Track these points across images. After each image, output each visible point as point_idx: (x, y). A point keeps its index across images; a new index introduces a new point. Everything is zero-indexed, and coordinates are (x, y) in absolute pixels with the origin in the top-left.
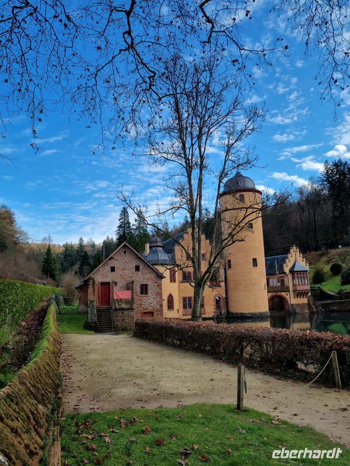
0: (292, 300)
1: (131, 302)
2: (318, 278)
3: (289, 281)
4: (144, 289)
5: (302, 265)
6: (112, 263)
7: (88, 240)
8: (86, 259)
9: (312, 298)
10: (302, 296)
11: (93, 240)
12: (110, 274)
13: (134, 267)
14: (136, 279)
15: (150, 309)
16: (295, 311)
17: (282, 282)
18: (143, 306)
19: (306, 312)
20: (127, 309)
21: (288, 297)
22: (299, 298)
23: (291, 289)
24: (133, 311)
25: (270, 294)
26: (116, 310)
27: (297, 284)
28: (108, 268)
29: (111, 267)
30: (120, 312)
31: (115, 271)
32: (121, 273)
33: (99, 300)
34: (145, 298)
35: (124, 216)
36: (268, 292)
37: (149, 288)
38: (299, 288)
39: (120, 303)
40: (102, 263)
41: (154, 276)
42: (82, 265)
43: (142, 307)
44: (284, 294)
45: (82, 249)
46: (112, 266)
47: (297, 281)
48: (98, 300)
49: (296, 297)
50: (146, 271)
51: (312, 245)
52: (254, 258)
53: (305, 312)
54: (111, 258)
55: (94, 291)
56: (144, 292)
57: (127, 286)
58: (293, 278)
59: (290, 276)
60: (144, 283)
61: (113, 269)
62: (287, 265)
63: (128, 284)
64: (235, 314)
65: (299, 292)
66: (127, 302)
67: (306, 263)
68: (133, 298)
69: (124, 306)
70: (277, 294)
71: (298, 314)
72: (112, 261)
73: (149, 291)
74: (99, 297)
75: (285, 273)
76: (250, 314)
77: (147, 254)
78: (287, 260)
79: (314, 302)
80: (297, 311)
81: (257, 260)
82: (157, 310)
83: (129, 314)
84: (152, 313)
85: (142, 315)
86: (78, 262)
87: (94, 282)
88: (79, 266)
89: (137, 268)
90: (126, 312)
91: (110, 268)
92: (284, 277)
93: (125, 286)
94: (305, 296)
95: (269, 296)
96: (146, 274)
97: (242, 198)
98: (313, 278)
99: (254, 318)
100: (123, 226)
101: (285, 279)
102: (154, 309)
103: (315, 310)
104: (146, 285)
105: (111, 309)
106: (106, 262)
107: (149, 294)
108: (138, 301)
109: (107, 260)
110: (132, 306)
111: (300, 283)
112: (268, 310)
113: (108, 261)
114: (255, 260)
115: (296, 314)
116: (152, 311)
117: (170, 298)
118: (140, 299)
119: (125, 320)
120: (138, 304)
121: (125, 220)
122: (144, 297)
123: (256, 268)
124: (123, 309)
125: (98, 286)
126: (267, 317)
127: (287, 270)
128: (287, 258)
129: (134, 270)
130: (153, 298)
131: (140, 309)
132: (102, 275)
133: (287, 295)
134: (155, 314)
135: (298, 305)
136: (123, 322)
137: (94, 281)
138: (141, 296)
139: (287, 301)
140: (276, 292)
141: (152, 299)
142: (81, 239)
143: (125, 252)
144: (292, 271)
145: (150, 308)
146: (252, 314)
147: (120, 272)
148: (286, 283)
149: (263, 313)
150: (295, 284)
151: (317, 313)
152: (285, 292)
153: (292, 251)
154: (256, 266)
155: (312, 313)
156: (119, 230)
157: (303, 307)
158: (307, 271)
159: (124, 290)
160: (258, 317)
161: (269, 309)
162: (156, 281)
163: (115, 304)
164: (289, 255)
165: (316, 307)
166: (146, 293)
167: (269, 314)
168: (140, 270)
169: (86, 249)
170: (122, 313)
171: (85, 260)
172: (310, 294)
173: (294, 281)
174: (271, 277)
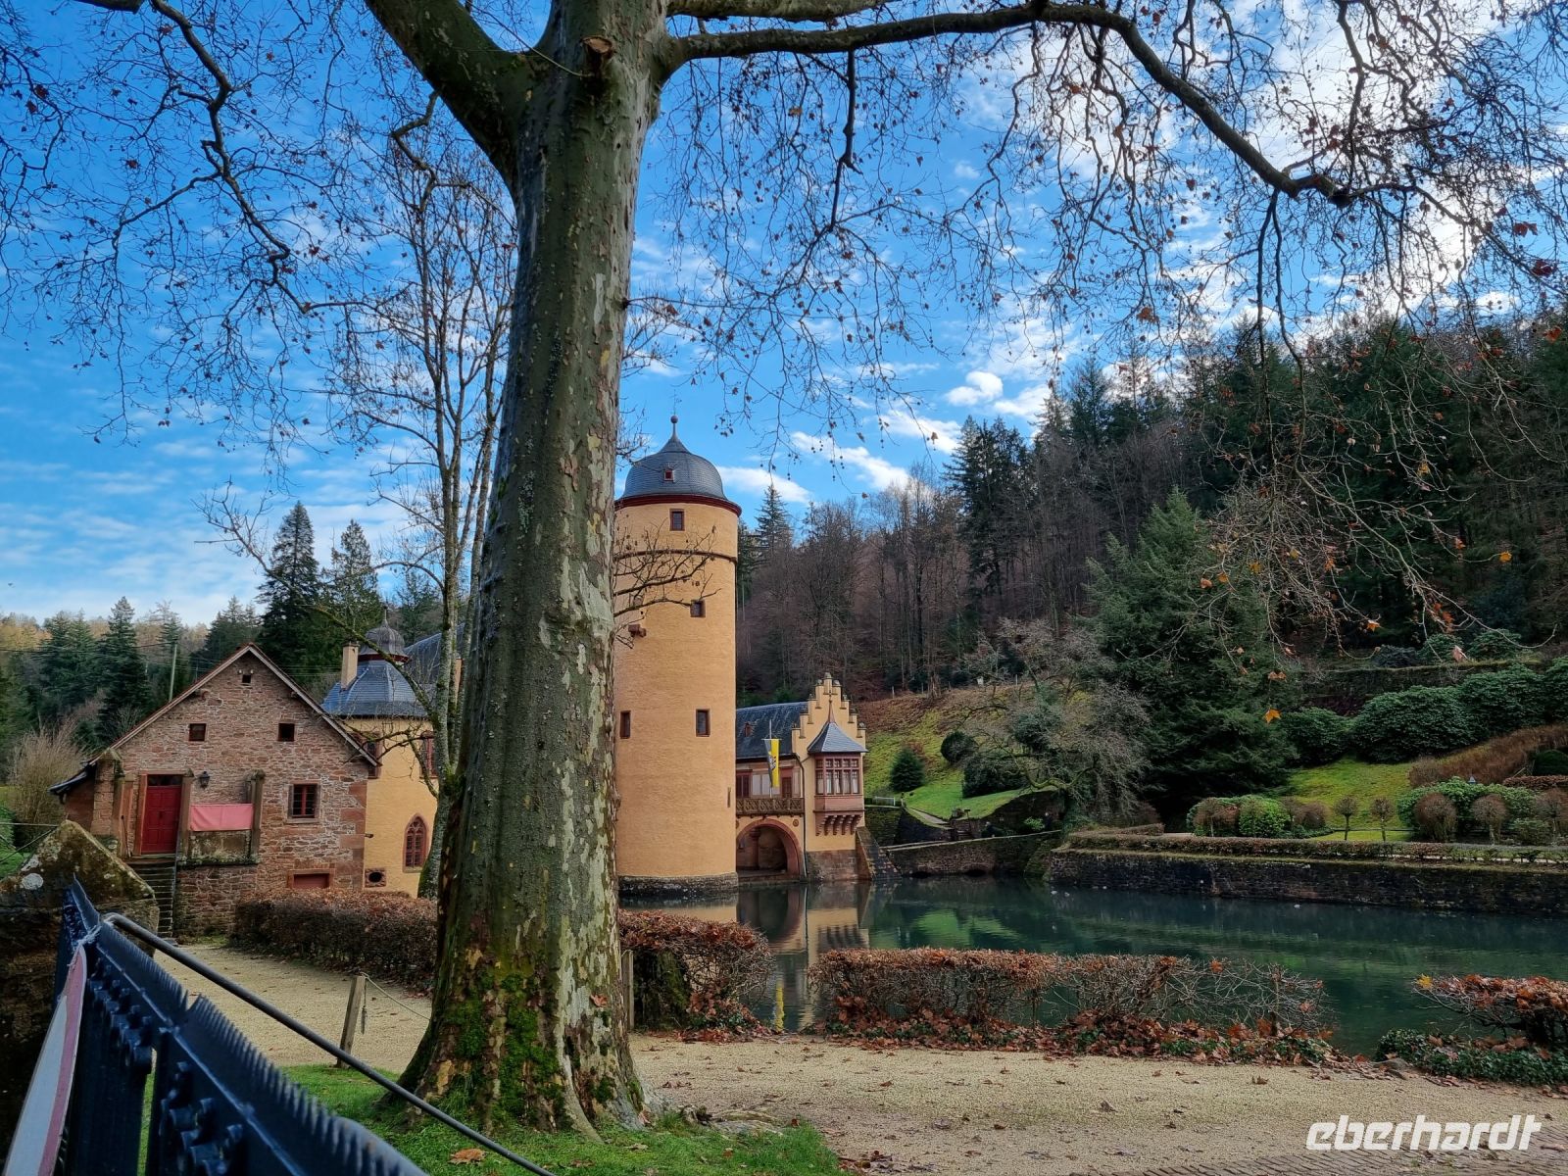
0: (810, 840)
1: (246, 841)
2: (907, 775)
3: (805, 784)
4: (304, 800)
5: (847, 733)
6: (196, 713)
7: (155, 608)
8: (133, 681)
9: (868, 836)
10: (839, 829)
11: (172, 609)
12: (186, 749)
13: (276, 729)
14: (280, 765)
15: (319, 864)
16: (816, 873)
17: (786, 783)
18: (296, 855)
19: (848, 876)
20: (230, 865)
21: (797, 832)
22: (831, 832)
23: (810, 806)
24: (251, 872)
25: (746, 821)
26: (191, 866)
27: (828, 791)
28: (179, 729)
29: (191, 726)
30: (207, 872)
31: (207, 738)
32: (226, 745)
33: (137, 834)
34: (303, 828)
35: (297, 537)
36: (738, 816)
37: (321, 795)
38: (832, 805)
39: (208, 843)
40: (161, 712)
41: (342, 758)
42: (115, 702)
43: (291, 857)
44: (786, 821)
45: (123, 641)
46: (197, 721)
47: (828, 782)
48: (131, 834)
49: (822, 830)
50: (317, 743)
51: (907, 673)
52: (702, 707)
53: (844, 876)
54: (194, 696)
55: (115, 804)
56: (304, 808)
57: (244, 788)
58: (818, 774)
59: (809, 768)
60: (307, 780)
61: (197, 733)
62: (801, 732)
63: (246, 782)
64: (632, 883)
65: (830, 818)
66: (234, 839)
67: (859, 728)
68: (254, 830)
69: (221, 853)
70: (765, 822)
71: (825, 881)
72: (196, 706)
73: (322, 806)
74: (136, 826)
75: (794, 756)
76: (675, 882)
77: (349, 680)
78: (804, 719)
79: (873, 848)
80: (822, 875)
81: (711, 714)
82: (342, 869)
83: (237, 880)
84: (324, 879)
85: (288, 885)
86: (101, 693)
87: (119, 774)
88: (102, 706)
89: (286, 732)
90: (226, 875)
91: (187, 727)
92: (791, 768)
93: (236, 789)
94: (847, 828)
95: (741, 828)
96: (316, 751)
97: (678, 521)
98: (893, 773)
99: (686, 894)
100: (288, 571)
101: (795, 776)
102: (332, 866)
103: (872, 870)
104: (312, 789)
105: (172, 864)
106: (173, 709)
107: (321, 816)
108: (277, 837)
109: (178, 700)
110: (249, 856)
111: (837, 790)
112: (732, 870)
113: (183, 706)
114: (703, 715)
115: (818, 881)
116: (325, 870)
117: (416, 829)
118: (287, 833)
119: (220, 898)
120: (278, 849)
121: (296, 550)
122: (302, 826)
123: (704, 738)
124: (217, 865)
125: (136, 788)
126: (729, 892)
127: (801, 748)
128: (804, 712)
129: (275, 737)
130: (333, 829)
131: (285, 866)
132: (158, 750)
133: (796, 824)
134: (335, 881)
135: (827, 855)
136: (214, 905)
137: (120, 770)
138: (291, 821)
139: (794, 843)
140: (764, 815)
141: (329, 833)
142: (123, 605)
143: (247, 679)
144: (815, 753)
145: (318, 861)
146: (683, 883)
147: (223, 741)
148: (796, 788)
149: (716, 879)
150: (821, 791)
151: (879, 879)
152: (791, 814)
153: (820, 690)
154: (707, 733)
155: (864, 879)
156: (271, 584)
157: (840, 861)
158: (858, 753)
159: (231, 801)
160: (700, 893)
161: (739, 868)
162: (347, 776)
163: (191, 847)
164: (812, 704)
165: (877, 862)
166: (311, 812)
167: (735, 882)
168: (296, 737)
169: (141, 642)
170: (212, 877)
171: (128, 686)
172: (862, 823)
173: (821, 782)
174: (756, 768)
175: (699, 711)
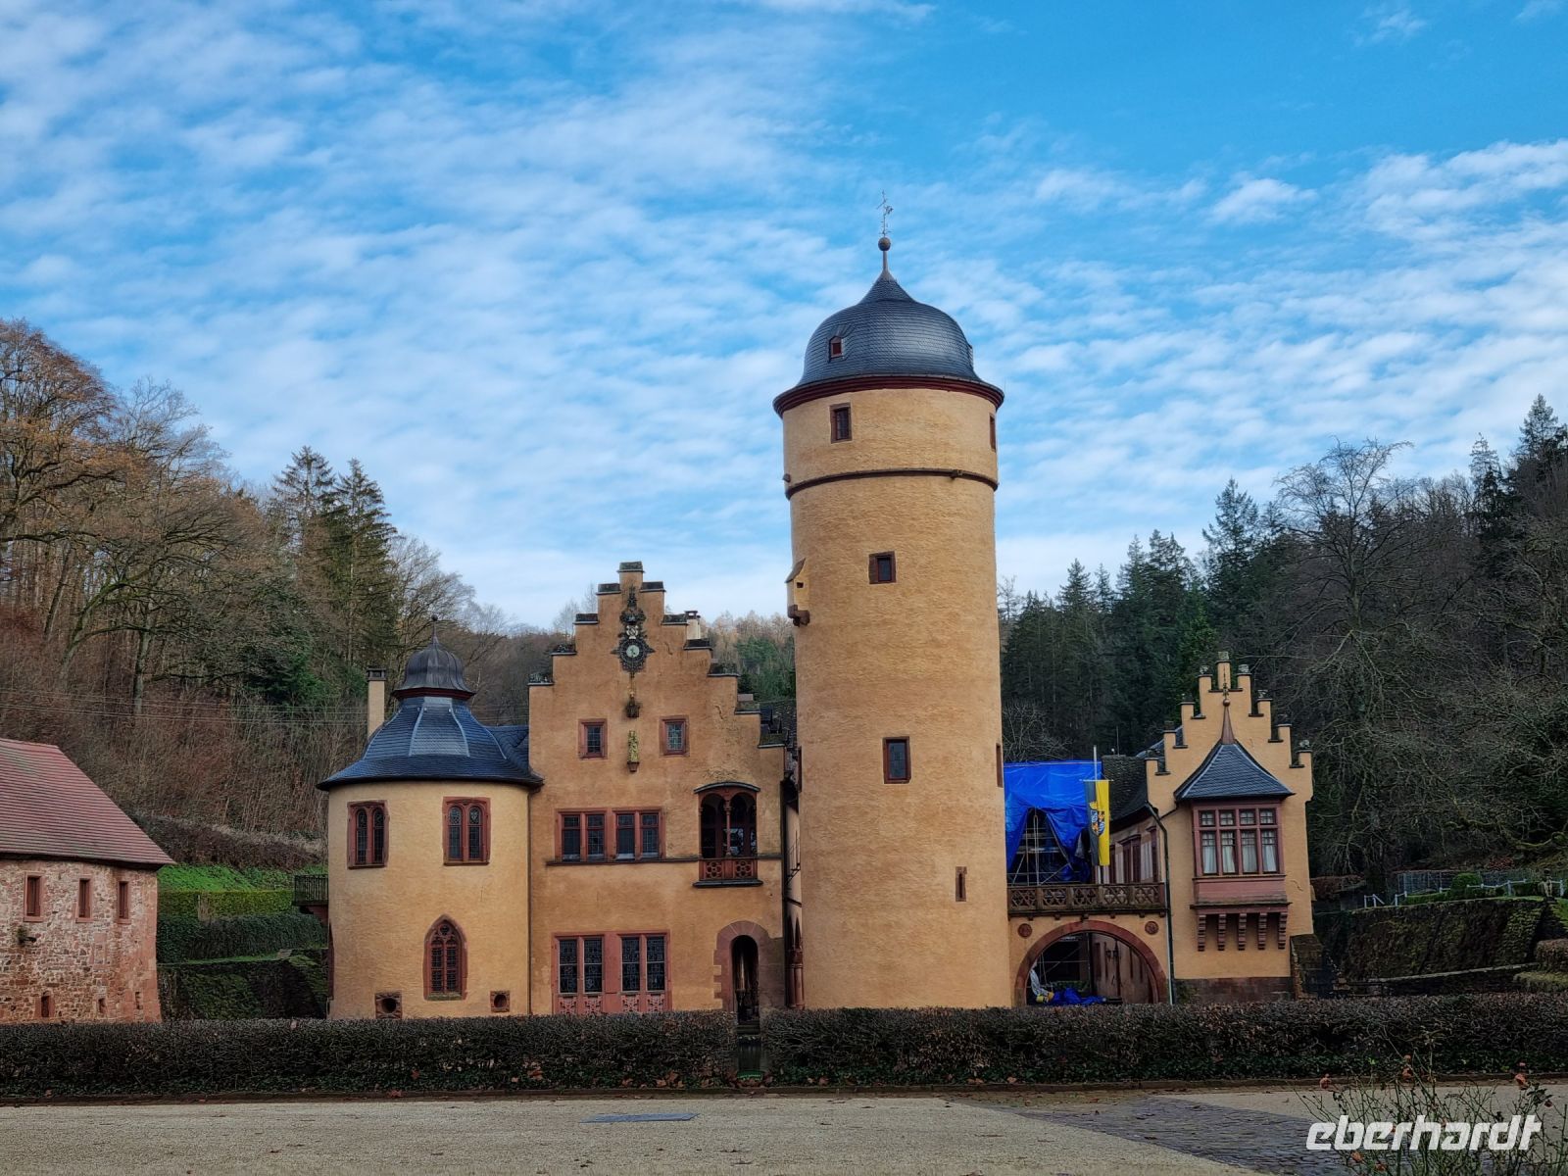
0: (1185, 959)
3: (1169, 855)
5: (1263, 761)
9: (1316, 951)
10: (1247, 939)
21: (1156, 944)
22: (1229, 946)
23: (1181, 896)
25: (1047, 925)
27: (1208, 869)
38: (1214, 894)
44: (1131, 925)
49: (1209, 940)
59: (1179, 829)
62: (1165, 764)
65: (1211, 917)
70: (1085, 926)
78: (1168, 740)
81: (912, 744)
94: (1265, 937)
95: (1034, 938)
111: (1231, 867)
114: (896, 748)
117: (446, 938)
123: (900, 786)
127: (1159, 792)
133: (1152, 930)
135: (1223, 988)
139: (1149, 964)
140: (1084, 914)
148: (1148, 864)
152: (1141, 912)
154: (907, 777)
157: (1257, 997)
174: (1141, 830)
175: (888, 741)
